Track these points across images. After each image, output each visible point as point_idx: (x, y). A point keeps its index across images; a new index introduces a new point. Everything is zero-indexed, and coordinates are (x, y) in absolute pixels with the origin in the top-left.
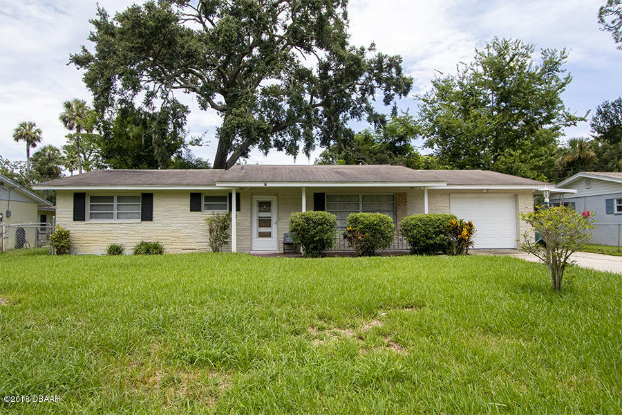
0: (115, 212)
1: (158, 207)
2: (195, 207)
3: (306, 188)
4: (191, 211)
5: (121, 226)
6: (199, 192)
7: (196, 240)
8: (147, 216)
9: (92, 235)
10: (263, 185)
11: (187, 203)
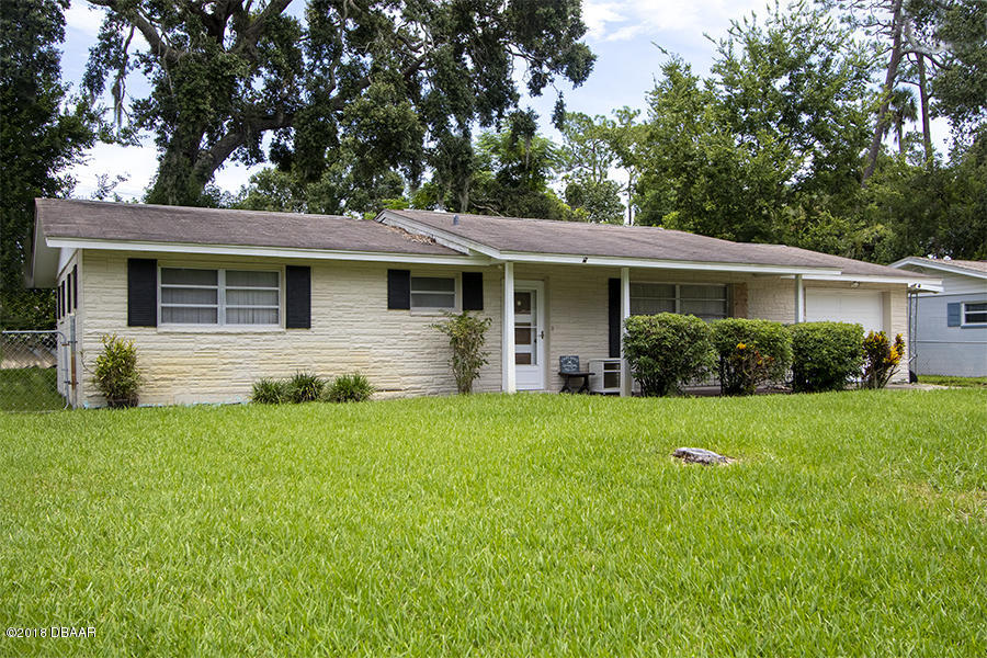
0: (222, 306)
1: (324, 298)
2: (398, 300)
3: (632, 270)
4: (390, 307)
5: (242, 340)
6: (404, 268)
7: (400, 371)
8: (299, 317)
9: (175, 361)
10: (578, 261)
11: (380, 291)
